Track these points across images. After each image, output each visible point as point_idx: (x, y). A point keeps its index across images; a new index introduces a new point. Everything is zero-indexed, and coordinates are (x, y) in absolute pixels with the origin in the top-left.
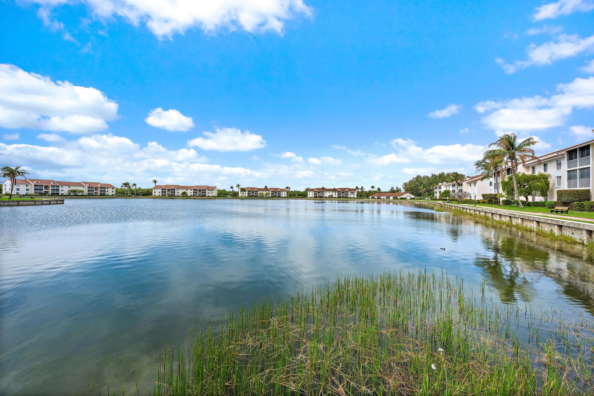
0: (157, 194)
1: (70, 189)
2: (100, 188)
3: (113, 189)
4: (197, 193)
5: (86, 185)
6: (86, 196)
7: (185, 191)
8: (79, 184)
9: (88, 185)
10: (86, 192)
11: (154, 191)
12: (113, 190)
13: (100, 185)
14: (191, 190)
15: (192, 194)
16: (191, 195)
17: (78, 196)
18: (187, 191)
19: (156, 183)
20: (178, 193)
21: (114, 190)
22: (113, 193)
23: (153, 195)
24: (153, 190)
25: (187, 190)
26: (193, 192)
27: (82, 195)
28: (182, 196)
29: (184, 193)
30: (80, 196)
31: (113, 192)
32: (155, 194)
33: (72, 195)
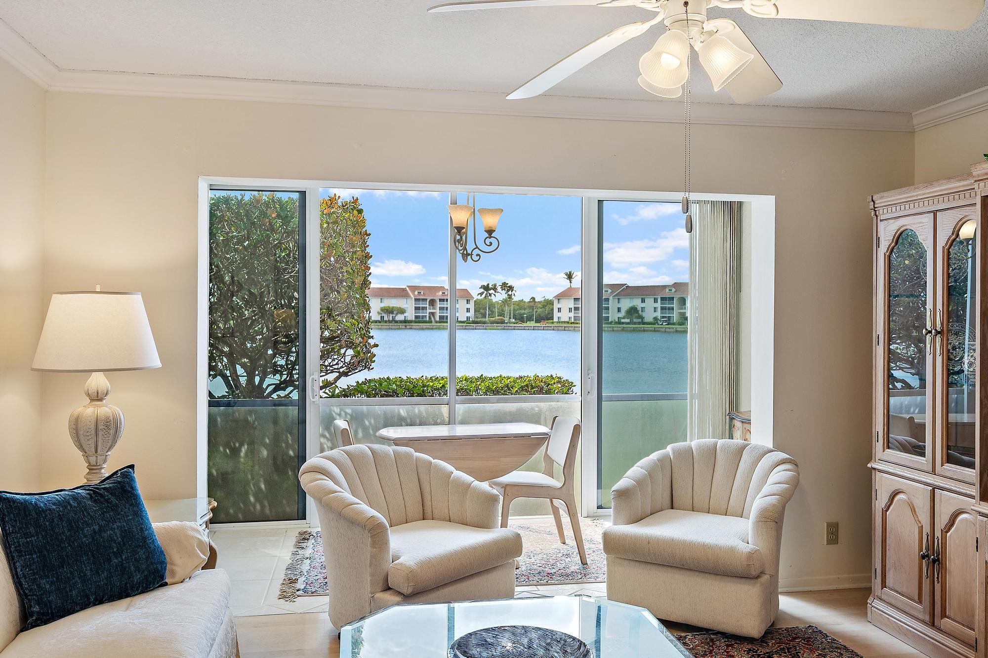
0: (565, 316)
1: (383, 305)
2: (441, 300)
3: (468, 302)
4: (673, 309)
5: (413, 292)
6: (411, 322)
7: (637, 302)
8: (401, 293)
9: (416, 293)
10: (410, 315)
11: (556, 306)
12: (468, 306)
13: (440, 293)
14: (656, 301)
15: (658, 314)
16: (655, 319)
17: (397, 322)
18: (643, 305)
19: (573, 280)
20: (619, 310)
21: (471, 306)
22: (468, 315)
23: (555, 319)
24: (556, 302)
25: (643, 301)
26: (662, 308)
27: (405, 321)
28: (628, 323)
29: (633, 311)
30: (401, 322)
31: (468, 310)
32: (559, 315)
33: (386, 322)
